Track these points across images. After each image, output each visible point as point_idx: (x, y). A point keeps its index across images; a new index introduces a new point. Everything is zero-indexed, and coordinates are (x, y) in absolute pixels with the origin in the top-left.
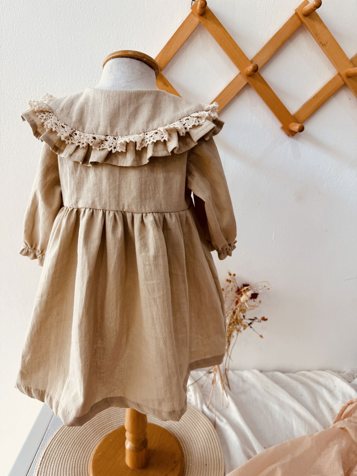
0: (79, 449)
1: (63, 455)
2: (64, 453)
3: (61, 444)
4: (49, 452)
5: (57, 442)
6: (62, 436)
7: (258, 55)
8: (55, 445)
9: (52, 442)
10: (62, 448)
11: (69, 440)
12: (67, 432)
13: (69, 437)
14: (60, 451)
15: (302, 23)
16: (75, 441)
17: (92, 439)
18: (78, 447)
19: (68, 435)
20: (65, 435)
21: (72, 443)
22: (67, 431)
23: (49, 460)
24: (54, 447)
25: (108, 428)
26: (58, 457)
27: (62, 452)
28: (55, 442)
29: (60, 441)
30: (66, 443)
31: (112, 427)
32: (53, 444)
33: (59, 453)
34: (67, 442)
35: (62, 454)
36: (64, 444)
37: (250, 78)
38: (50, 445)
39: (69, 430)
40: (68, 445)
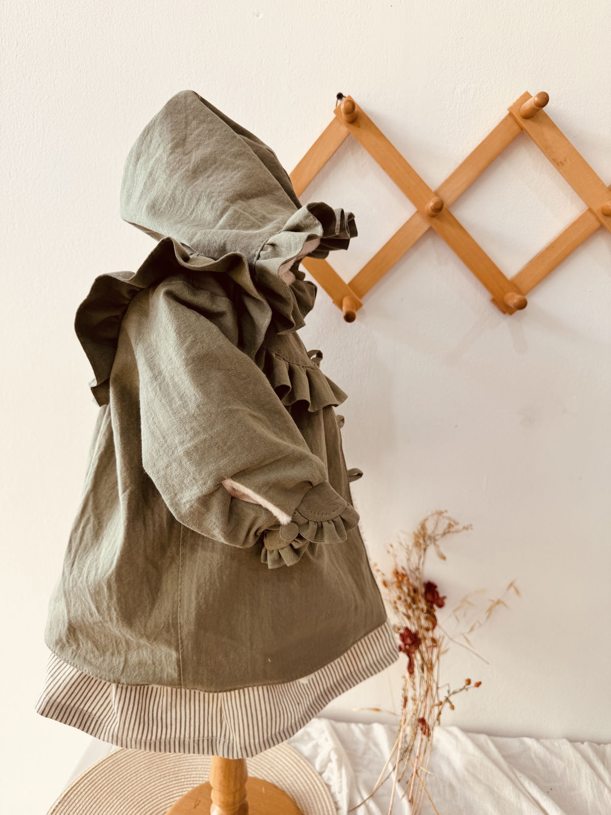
0: (115, 802)
1: (89, 806)
2: (91, 804)
3: (93, 788)
4: (72, 796)
5: (89, 783)
6: (98, 775)
7: (447, 182)
8: (84, 788)
9: (82, 781)
10: (92, 794)
11: (106, 785)
12: (107, 772)
13: (107, 779)
14: (87, 799)
15: (522, 129)
16: (114, 788)
17: (140, 790)
18: (115, 797)
19: (107, 776)
20: (104, 774)
21: (108, 791)
22: (109, 770)
23: (67, 808)
24: (82, 790)
25: (171, 776)
26: (81, 806)
27: (90, 801)
28: (86, 781)
29: (93, 782)
30: (100, 787)
31: (178, 777)
32: (82, 785)
33: (85, 802)
34: (102, 788)
35: (88, 803)
36: (97, 789)
37: (435, 220)
38: (78, 785)
39: (111, 768)
40: (102, 792)
